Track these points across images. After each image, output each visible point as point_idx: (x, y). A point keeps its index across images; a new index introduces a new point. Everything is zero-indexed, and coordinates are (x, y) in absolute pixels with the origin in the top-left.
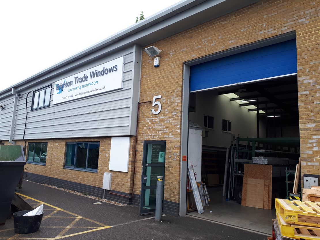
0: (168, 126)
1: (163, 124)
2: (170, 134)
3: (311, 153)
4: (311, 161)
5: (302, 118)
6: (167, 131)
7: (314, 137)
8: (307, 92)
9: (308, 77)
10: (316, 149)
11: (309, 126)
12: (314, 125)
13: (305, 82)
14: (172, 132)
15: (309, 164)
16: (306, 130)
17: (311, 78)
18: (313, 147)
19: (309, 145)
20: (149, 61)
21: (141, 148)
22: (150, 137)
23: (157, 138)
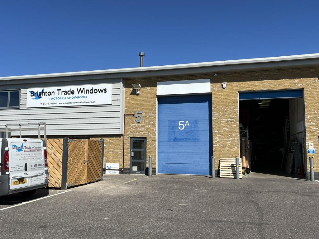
0: (147, 129)
1: (144, 128)
2: (150, 134)
3: (216, 142)
4: (217, 145)
5: (214, 129)
6: (147, 132)
7: (218, 136)
8: (216, 119)
9: (216, 113)
10: (218, 140)
11: (216, 131)
12: (218, 131)
13: (215, 114)
14: (150, 132)
16: (215, 133)
17: (217, 113)
18: (217, 140)
19: (216, 139)
20: (131, 89)
21: (128, 142)
22: (134, 135)
23: (140, 136)
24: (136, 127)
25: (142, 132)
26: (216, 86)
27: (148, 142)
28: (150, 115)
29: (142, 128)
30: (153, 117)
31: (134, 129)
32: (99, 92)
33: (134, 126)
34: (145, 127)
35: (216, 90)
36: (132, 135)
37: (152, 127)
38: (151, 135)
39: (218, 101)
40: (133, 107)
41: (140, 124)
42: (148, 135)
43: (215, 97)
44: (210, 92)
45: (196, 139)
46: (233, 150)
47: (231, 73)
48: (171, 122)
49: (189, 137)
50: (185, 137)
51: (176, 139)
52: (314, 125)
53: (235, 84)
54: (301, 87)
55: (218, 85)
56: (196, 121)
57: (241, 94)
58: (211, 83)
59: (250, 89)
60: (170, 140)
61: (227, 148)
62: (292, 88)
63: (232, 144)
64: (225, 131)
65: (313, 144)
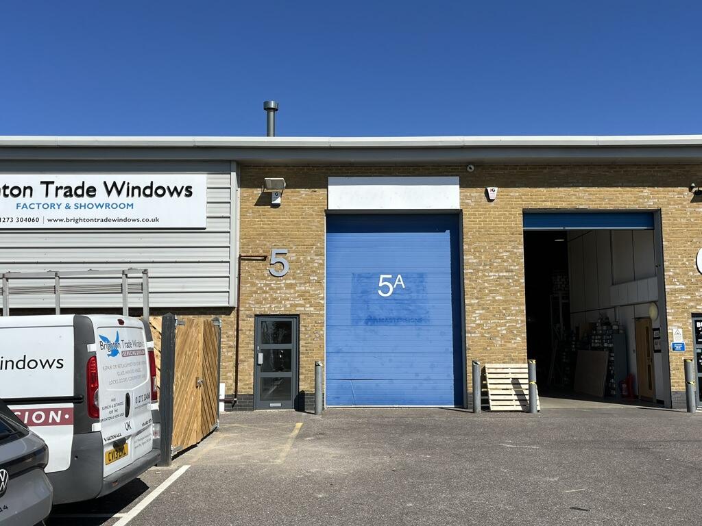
0: (302, 295)
1: (292, 291)
2: (308, 306)
3: (474, 325)
4: (475, 333)
5: (468, 294)
6: (302, 302)
7: (477, 312)
8: (472, 271)
9: (472, 257)
10: (478, 322)
11: (473, 301)
12: (477, 301)
13: (470, 261)
14: (310, 303)
15: (473, 335)
16: (470, 305)
17: (475, 258)
18: (475, 321)
19: (473, 318)
20: (258, 192)
21: (248, 326)
22: (267, 309)
23: (282, 310)
24: (272, 289)
25: (287, 302)
26: (472, 195)
27: (305, 326)
28: (309, 258)
29: (288, 291)
30: (316, 265)
31: (265, 292)
32: (171, 194)
33: (267, 285)
34: (297, 288)
35: (473, 204)
36: (260, 308)
37: (313, 288)
38: (312, 309)
39: (477, 231)
40: (262, 237)
41: (281, 280)
42: (303, 309)
43: (469, 221)
44: (458, 207)
45: (420, 320)
46: (512, 345)
47: (505, 165)
48: (360, 276)
49: (404, 314)
50: (395, 314)
51: (372, 320)
52: (682, 290)
53: (515, 192)
54: (655, 207)
55: (477, 193)
56: (421, 276)
57: (529, 215)
58: (461, 187)
59: (548, 205)
60: (355, 322)
61: (498, 341)
62: (636, 207)
63: (510, 331)
64: (495, 301)
65: (681, 331)
